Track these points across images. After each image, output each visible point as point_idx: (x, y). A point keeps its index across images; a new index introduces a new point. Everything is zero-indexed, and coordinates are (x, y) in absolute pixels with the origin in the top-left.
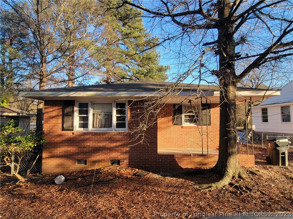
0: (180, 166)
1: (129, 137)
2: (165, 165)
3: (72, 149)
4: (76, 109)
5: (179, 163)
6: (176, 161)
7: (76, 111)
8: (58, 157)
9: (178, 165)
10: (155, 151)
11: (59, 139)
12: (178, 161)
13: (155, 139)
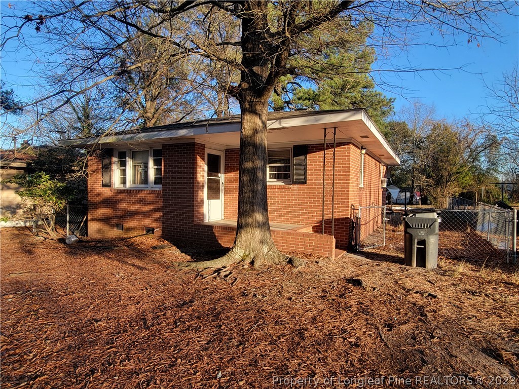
0: (220, 244)
1: (163, 197)
2: (201, 239)
3: (108, 212)
4: (115, 159)
5: (220, 239)
6: (215, 236)
7: (115, 163)
8: (98, 221)
9: (217, 241)
10: (191, 218)
11: (97, 199)
12: (219, 236)
13: (190, 201)
